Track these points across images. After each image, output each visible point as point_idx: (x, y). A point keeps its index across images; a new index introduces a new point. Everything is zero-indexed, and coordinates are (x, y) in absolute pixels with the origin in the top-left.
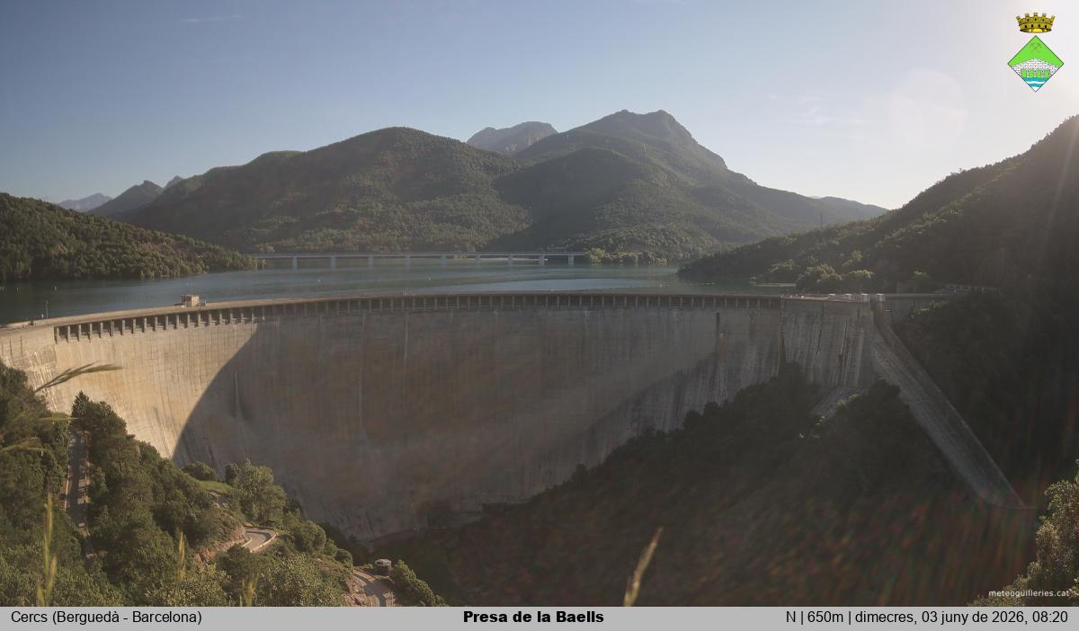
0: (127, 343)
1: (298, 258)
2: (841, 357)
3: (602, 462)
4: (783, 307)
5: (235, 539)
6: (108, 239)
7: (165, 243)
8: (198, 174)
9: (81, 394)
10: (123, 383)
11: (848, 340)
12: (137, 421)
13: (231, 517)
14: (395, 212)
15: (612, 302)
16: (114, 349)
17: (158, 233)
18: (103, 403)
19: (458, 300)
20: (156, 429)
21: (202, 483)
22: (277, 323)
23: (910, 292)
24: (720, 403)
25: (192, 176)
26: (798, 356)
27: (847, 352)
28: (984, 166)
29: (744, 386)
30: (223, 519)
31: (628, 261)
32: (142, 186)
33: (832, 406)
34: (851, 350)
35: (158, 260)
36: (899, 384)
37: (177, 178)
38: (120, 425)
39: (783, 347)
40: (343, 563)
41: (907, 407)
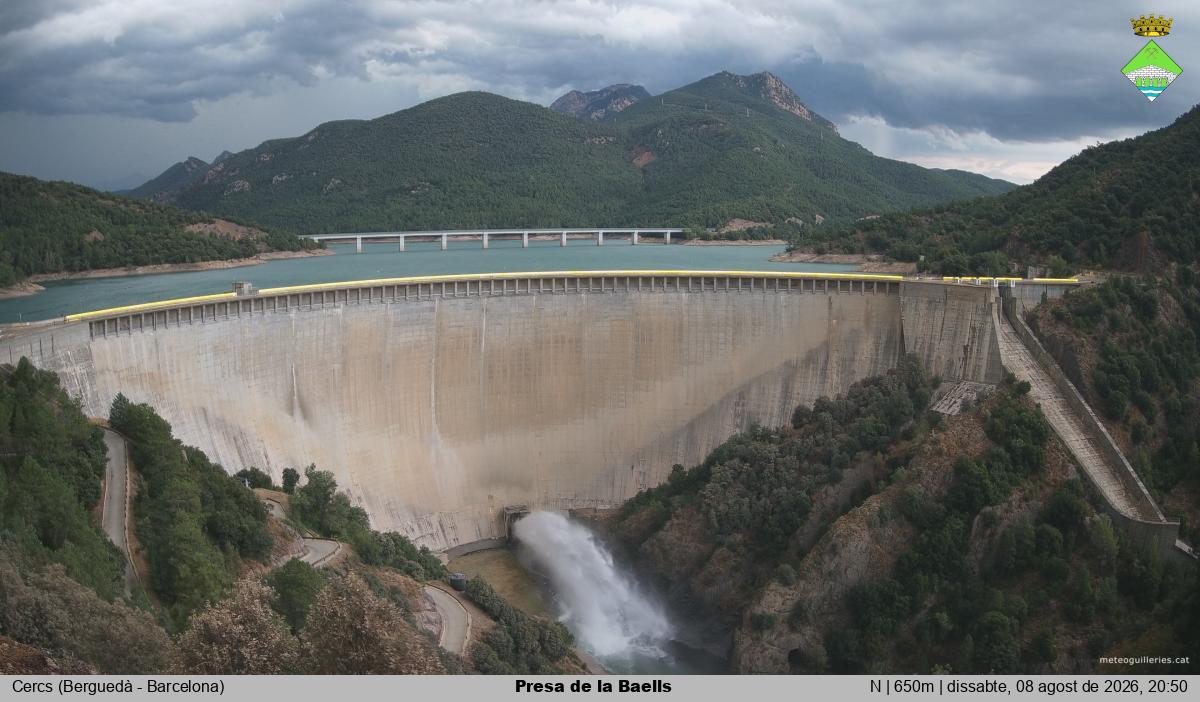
0: (173, 335)
1: (362, 239)
2: (965, 348)
3: (702, 462)
4: (901, 291)
5: (293, 553)
6: (150, 224)
7: (212, 226)
8: (250, 148)
9: (120, 395)
10: (167, 382)
11: (974, 329)
12: (183, 423)
13: (289, 528)
14: (471, 187)
15: (712, 283)
16: (156, 343)
17: (205, 214)
18: (144, 405)
19: (541, 282)
20: (205, 431)
21: (257, 491)
22: (339, 311)
23: (1041, 277)
24: (831, 397)
25: (243, 149)
26: (918, 347)
27: (972, 343)
28: (1124, 140)
29: (858, 379)
30: (280, 530)
31: (731, 237)
32: (187, 163)
33: (955, 402)
34: (976, 340)
35: (205, 243)
36: (1028, 379)
37: (225, 152)
38: (164, 428)
39: (902, 336)
40: (413, 577)
41: (1038, 406)
